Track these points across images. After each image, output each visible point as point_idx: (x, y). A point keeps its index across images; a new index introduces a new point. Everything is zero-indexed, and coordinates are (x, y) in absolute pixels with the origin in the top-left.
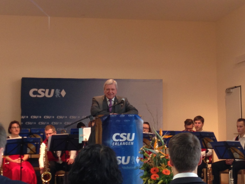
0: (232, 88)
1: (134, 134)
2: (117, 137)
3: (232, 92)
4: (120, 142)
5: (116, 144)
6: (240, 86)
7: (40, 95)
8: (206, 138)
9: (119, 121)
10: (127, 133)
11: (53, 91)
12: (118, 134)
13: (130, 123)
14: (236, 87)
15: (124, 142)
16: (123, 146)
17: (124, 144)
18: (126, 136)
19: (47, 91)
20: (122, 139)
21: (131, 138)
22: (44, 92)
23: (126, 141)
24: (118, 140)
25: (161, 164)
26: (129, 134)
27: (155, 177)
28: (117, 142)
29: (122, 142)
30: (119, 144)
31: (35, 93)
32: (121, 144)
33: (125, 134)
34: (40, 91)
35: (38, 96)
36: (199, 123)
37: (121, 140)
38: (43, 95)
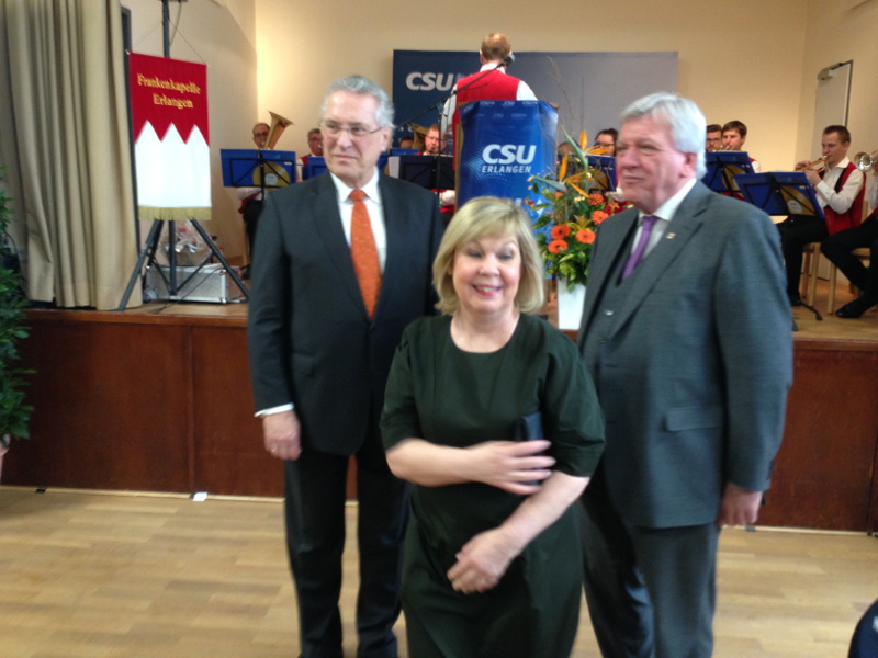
0: (833, 68)
1: (533, 149)
2: (495, 154)
3: (831, 77)
4: (499, 165)
5: (490, 170)
6: (851, 62)
7: (426, 84)
8: (729, 166)
9: (500, 116)
10: (517, 144)
11: (451, 77)
12: (497, 147)
13: (528, 121)
14: (841, 65)
15: (509, 165)
16: (507, 175)
17: (509, 169)
18: (514, 152)
19: (440, 77)
20: (505, 158)
21: (525, 156)
22: (435, 80)
23: (515, 163)
24: (494, 161)
25: (577, 217)
26: (521, 148)
27: (558, 246)
28: (493, 165)
29: (505, 165)
30: (498, 169)
31: (417, 81)
32: (502, 169)
33: (513, 147)
34: (426, 78)
35: (423, 88)
36: (732, 137)
37: (502, 161)
38: (431, 85)
